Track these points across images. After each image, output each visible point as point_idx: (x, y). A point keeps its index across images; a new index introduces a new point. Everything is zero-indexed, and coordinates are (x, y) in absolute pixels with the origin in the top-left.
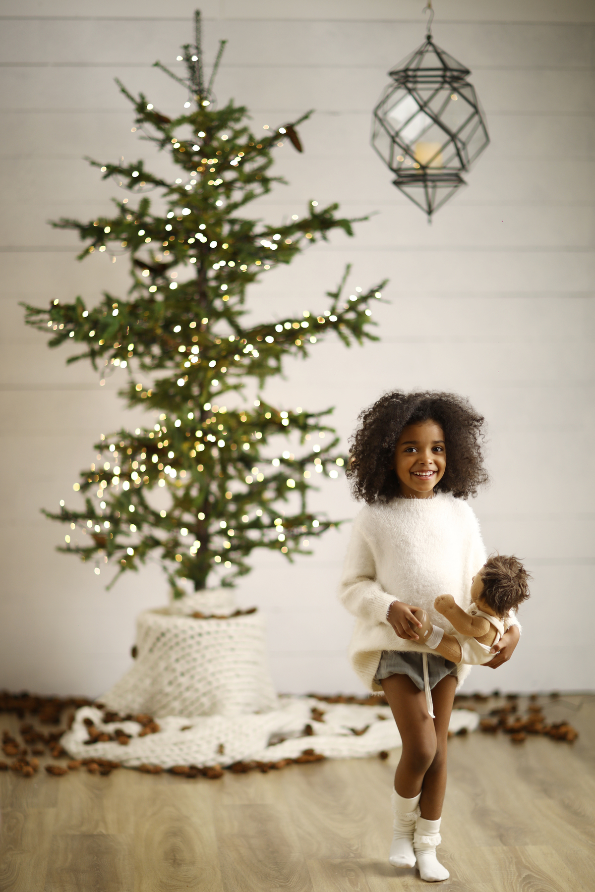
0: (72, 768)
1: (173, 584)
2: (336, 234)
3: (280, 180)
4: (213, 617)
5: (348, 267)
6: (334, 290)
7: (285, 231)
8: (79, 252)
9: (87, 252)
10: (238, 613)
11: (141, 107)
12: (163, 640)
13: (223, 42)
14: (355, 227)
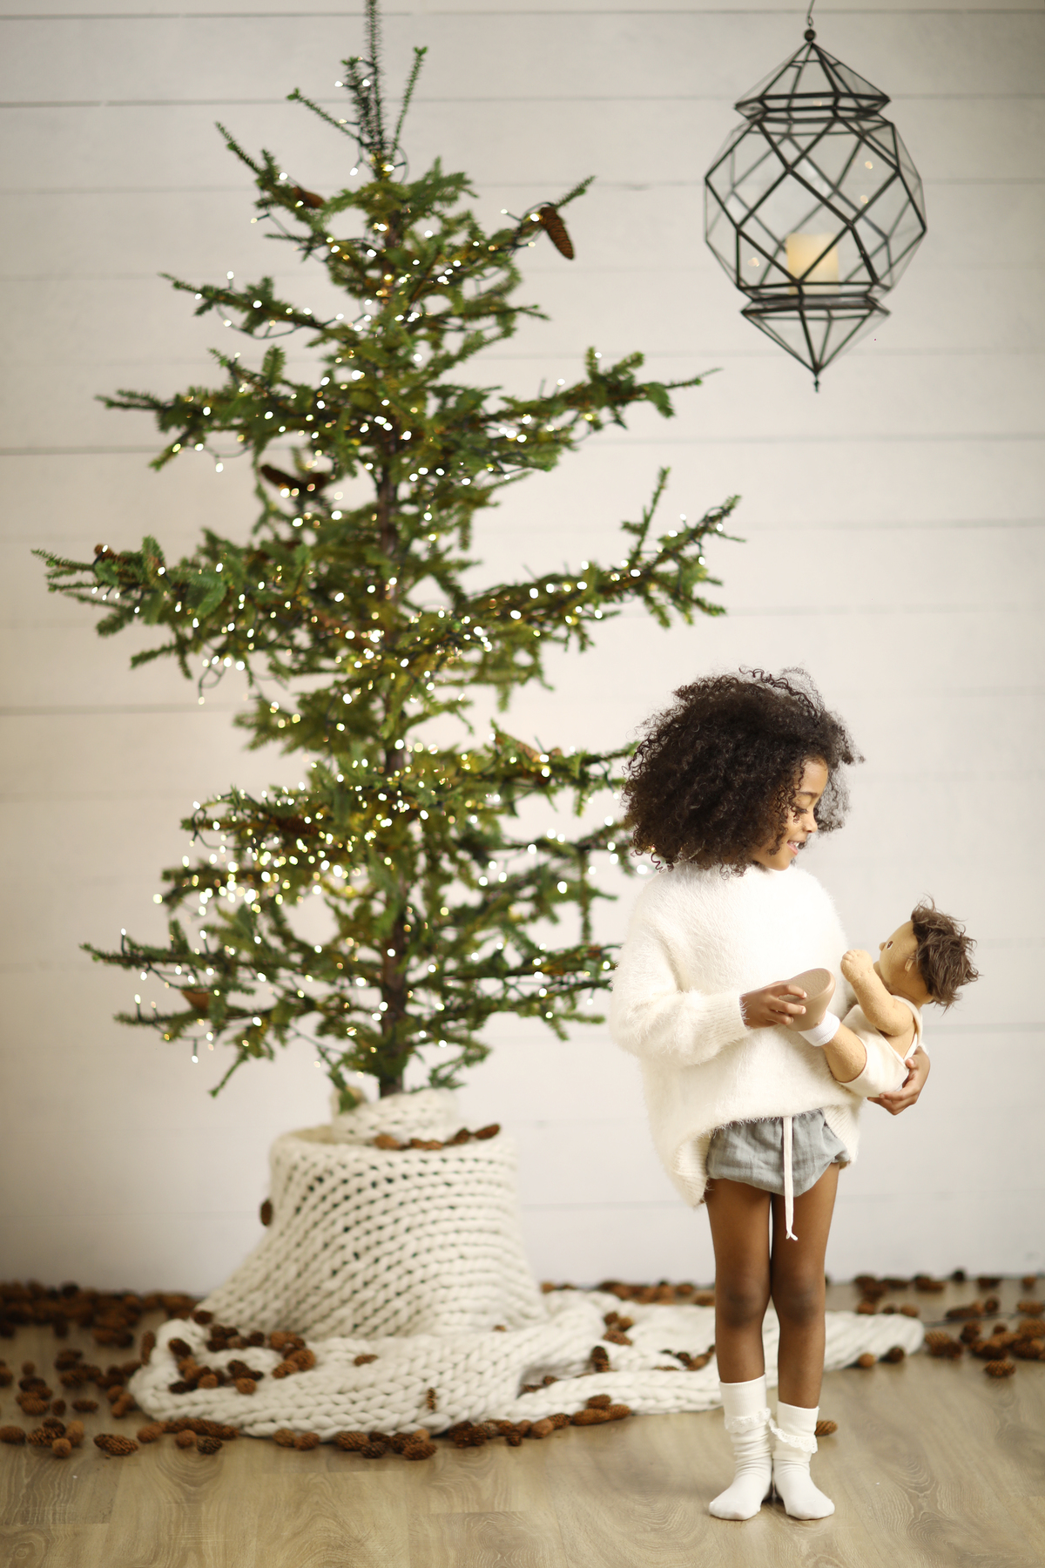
0: (147, 1439)
1: (338, 1081)
2: (639, 412)
3: (533, 311)
4: (414, 1144)
5: (664, 474)
6: (637, 519)
7: (543, 409)
8: (156, 455)
9: (169, 454)
10: (462, 1137)
11: (267, 178)
12: (321, 1190)
13: (420, 53)
14: (675, 397)
